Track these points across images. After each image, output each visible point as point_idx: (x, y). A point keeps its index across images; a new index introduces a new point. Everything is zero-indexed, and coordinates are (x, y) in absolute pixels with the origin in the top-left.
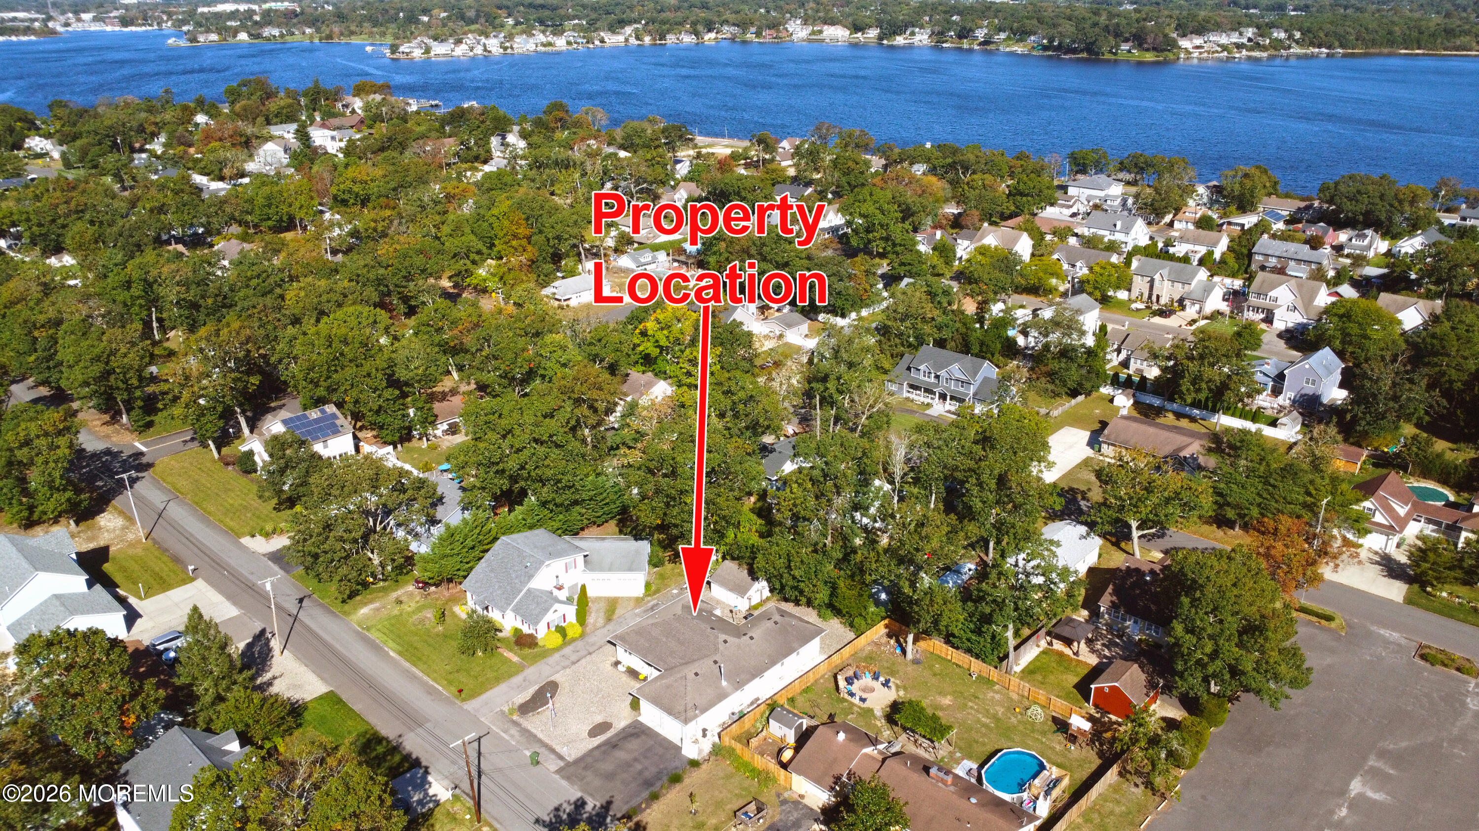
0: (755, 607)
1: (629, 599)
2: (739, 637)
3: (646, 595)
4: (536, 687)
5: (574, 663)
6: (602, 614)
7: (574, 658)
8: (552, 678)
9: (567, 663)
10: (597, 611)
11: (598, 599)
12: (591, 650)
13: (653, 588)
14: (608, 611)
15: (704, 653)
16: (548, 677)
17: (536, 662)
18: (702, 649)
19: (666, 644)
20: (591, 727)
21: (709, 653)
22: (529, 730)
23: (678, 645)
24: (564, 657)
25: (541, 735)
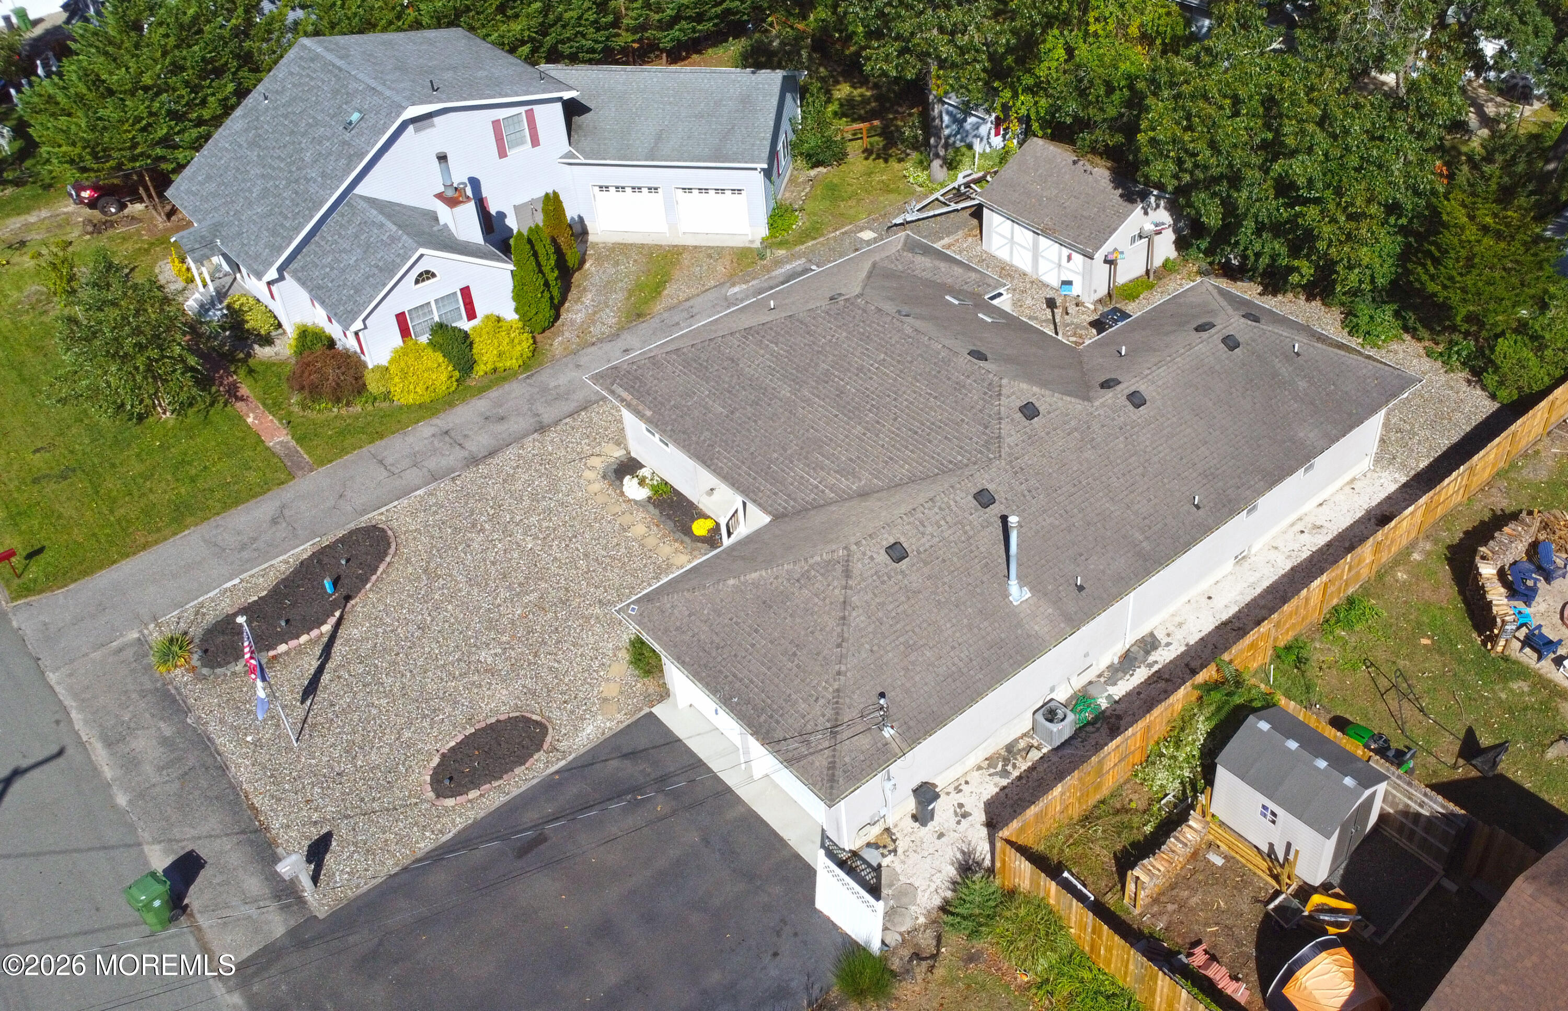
0: (1131, 291)
1: (714, 253)
2: (1083, 392)
3: (769, 244)
4: (304, 550)
5: (474, 461)
6: (617, 298)
7: (480, 442)
8: (375, 517)
9: (454, 457)
10: (608, 286)
11: (621, 250)
12: (548, 415)
13: (800, 222)
14: (640, 287)
15: (939, 454)
16: (365, 512)
17: (344, 451)
18: (931, 438)
19: (791, 412)
20: (460, 737)
21: (959, 458)
22: (209, 739)
23: (836, 416)
24: (447, 439)
25: (246, 767)
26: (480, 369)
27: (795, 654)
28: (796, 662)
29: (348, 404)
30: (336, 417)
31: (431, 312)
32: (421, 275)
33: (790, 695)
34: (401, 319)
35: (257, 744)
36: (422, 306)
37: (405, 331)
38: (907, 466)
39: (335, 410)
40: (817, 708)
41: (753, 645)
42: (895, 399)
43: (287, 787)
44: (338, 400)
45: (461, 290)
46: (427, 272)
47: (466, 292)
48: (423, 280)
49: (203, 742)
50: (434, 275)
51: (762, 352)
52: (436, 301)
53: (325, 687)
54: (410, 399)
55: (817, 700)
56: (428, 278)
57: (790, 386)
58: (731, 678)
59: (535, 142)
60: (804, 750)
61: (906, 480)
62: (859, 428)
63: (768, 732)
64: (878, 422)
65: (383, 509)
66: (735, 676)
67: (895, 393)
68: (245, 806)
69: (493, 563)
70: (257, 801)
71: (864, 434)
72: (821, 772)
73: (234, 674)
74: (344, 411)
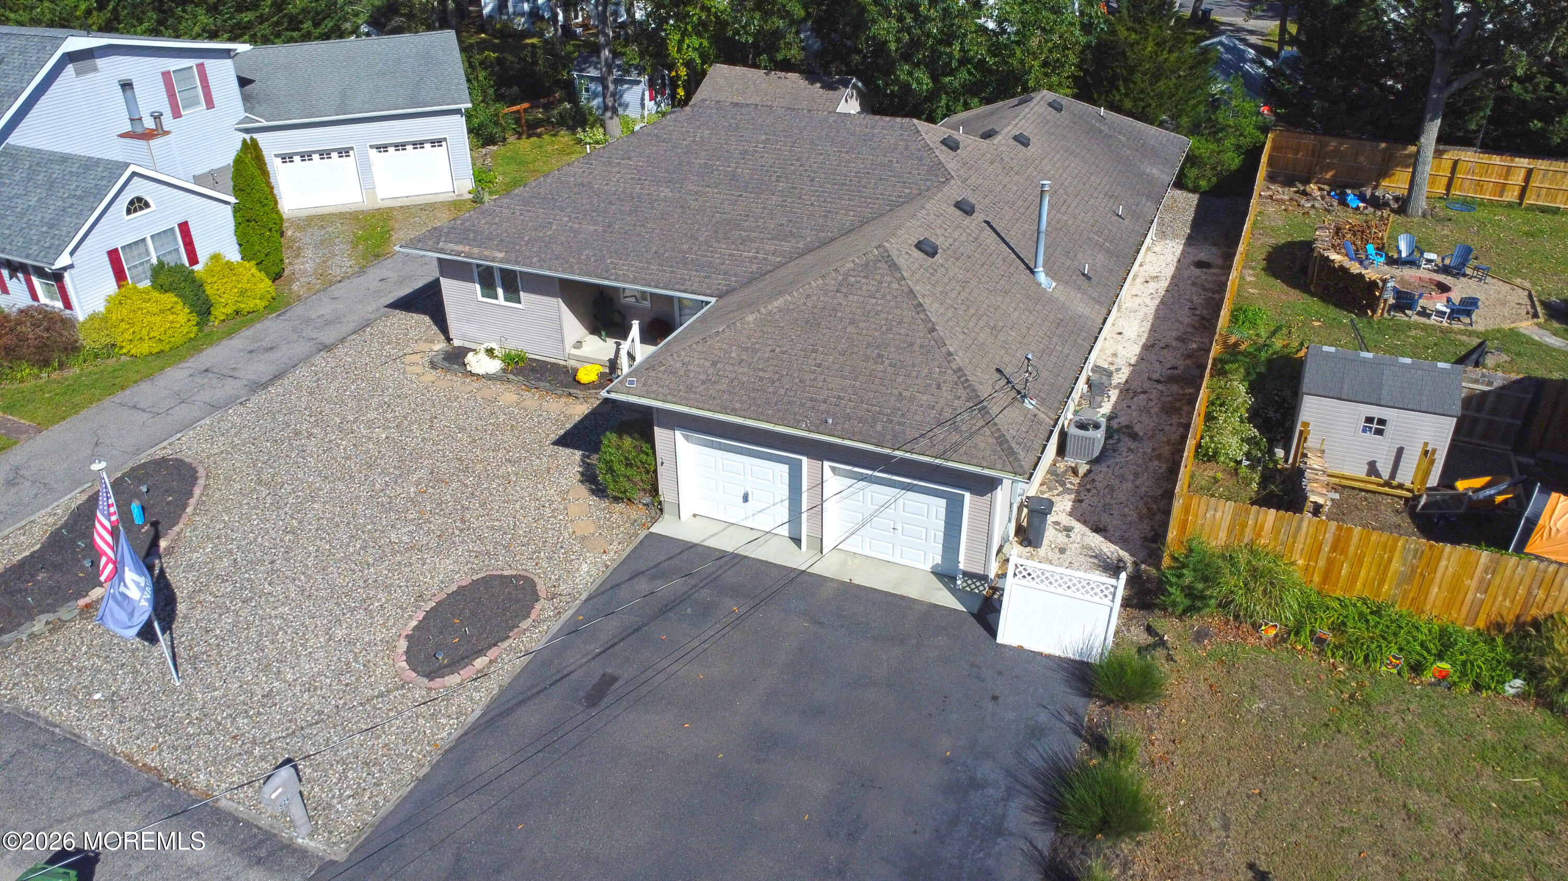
5: (259, 386)
7: (255, 371)
8: (156, 452)
9: (230, 387)
10: (325, 243)
12: (328, 337)
13: (500, 178)
14: (362, 238)
15: (882, 194)
16: (138, 451)
17: (76, 408)
18: (863, 183)
19: (682, 207)
20: (421, 615)
21: (907, 191)
22: (28, 715)
23: (741, 196)
24: (211, 375)
25: (111, 728)
26: (219, 313)
27: (879, 356)
28: (887, 362)
29: (61, 366)
30: (48, 381)
31: (147, 253)
32: (132, 203)
33: (900, 395)
34: (114, 256)
35: (112, 699)
36: (136, 243)
37: (120, 275)
38: (851, 213)
39: (44, 375)
40: (945, 393)
41: (819, 366)
42: (801, 165)
43: (191, 730)
44: (46, 363)
45: (180, 225)
46: (139, 199)
47: (184, 228)
48: (135, 211)
49: (20, 721)
50: (147, 205)
51: (616, 170)
52: (152, 237)
53: (185, 617)
54: (144, 348)
55: (939, 387)
56: (141, 209)
57: (668, 187)
58: (809, 404)
59: (210, 104)
60: (955, 437)
61: (858, 224)
62: (774, 198)
63: (895, 436)
64: (794, 188)
65: (165, 444)
66: (812, 400)
67: (798, 160)
68: (133, 771)
69: (348, 458)
70: (152, 760)
71: (785, 201)
72: (994, 451)
73: (32, 636)
74: (55, 375)
